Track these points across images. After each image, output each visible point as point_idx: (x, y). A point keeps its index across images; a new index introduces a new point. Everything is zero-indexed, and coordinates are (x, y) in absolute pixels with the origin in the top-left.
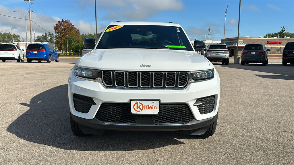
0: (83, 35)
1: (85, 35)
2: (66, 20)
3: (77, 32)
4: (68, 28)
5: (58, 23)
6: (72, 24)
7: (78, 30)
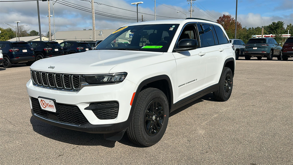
0: (250, 28)
1: (252, 28)
2: (227, 15)
3: (239, 26)
4: (229, 23)
5: (219, 19)
6: (233, 19)
7: (240, 24)
